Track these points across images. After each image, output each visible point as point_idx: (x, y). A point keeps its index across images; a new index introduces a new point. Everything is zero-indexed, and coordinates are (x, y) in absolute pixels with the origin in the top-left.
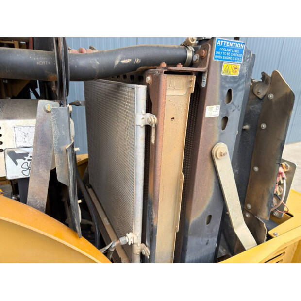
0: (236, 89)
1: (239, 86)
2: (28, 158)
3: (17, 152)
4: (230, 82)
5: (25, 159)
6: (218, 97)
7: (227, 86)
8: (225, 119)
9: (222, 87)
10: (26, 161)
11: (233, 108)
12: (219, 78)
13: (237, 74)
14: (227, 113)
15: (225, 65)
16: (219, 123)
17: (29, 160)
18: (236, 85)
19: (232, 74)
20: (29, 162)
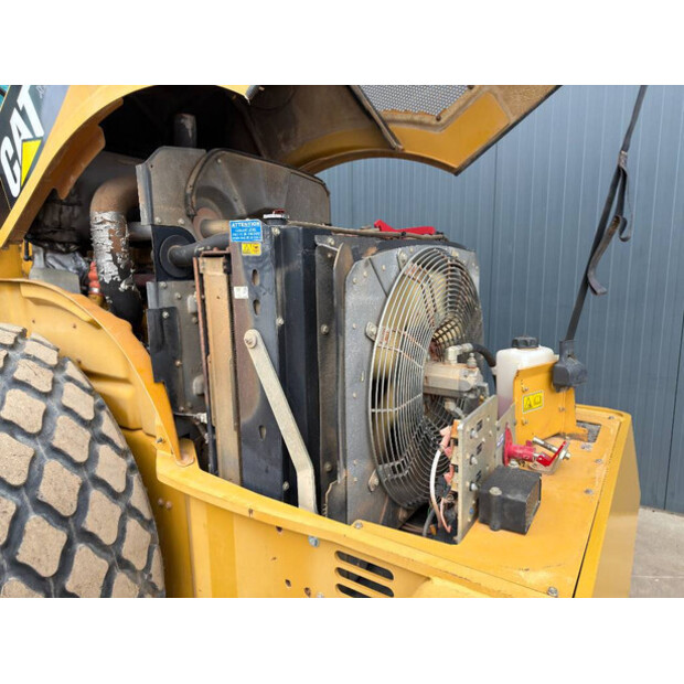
0: (261, 269)
1: (264, 266)
4: (253, 262)
6: (243, 279)
7: (251, 266)
8: (256, 302)
9: (246, 268)
11: (264, 291)
12: (240, 260)
13: (259, 253)
14: (257, 296)
15: (243, 246)
16: (249, 306)
18: (260, 265)
19: (253, 254)
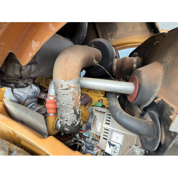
2: (115, 147)
3: (112, 143)
5: (114, 147)
10: (114, 148)
17: (115, 148)
20: (115, 149)
